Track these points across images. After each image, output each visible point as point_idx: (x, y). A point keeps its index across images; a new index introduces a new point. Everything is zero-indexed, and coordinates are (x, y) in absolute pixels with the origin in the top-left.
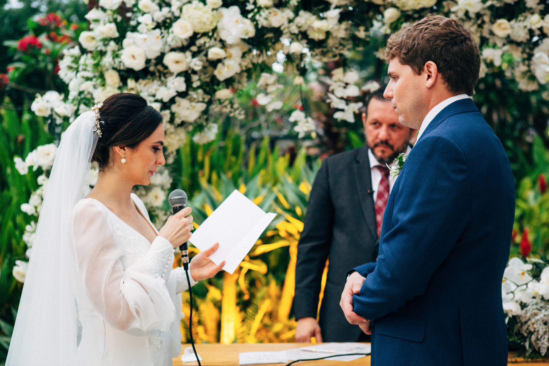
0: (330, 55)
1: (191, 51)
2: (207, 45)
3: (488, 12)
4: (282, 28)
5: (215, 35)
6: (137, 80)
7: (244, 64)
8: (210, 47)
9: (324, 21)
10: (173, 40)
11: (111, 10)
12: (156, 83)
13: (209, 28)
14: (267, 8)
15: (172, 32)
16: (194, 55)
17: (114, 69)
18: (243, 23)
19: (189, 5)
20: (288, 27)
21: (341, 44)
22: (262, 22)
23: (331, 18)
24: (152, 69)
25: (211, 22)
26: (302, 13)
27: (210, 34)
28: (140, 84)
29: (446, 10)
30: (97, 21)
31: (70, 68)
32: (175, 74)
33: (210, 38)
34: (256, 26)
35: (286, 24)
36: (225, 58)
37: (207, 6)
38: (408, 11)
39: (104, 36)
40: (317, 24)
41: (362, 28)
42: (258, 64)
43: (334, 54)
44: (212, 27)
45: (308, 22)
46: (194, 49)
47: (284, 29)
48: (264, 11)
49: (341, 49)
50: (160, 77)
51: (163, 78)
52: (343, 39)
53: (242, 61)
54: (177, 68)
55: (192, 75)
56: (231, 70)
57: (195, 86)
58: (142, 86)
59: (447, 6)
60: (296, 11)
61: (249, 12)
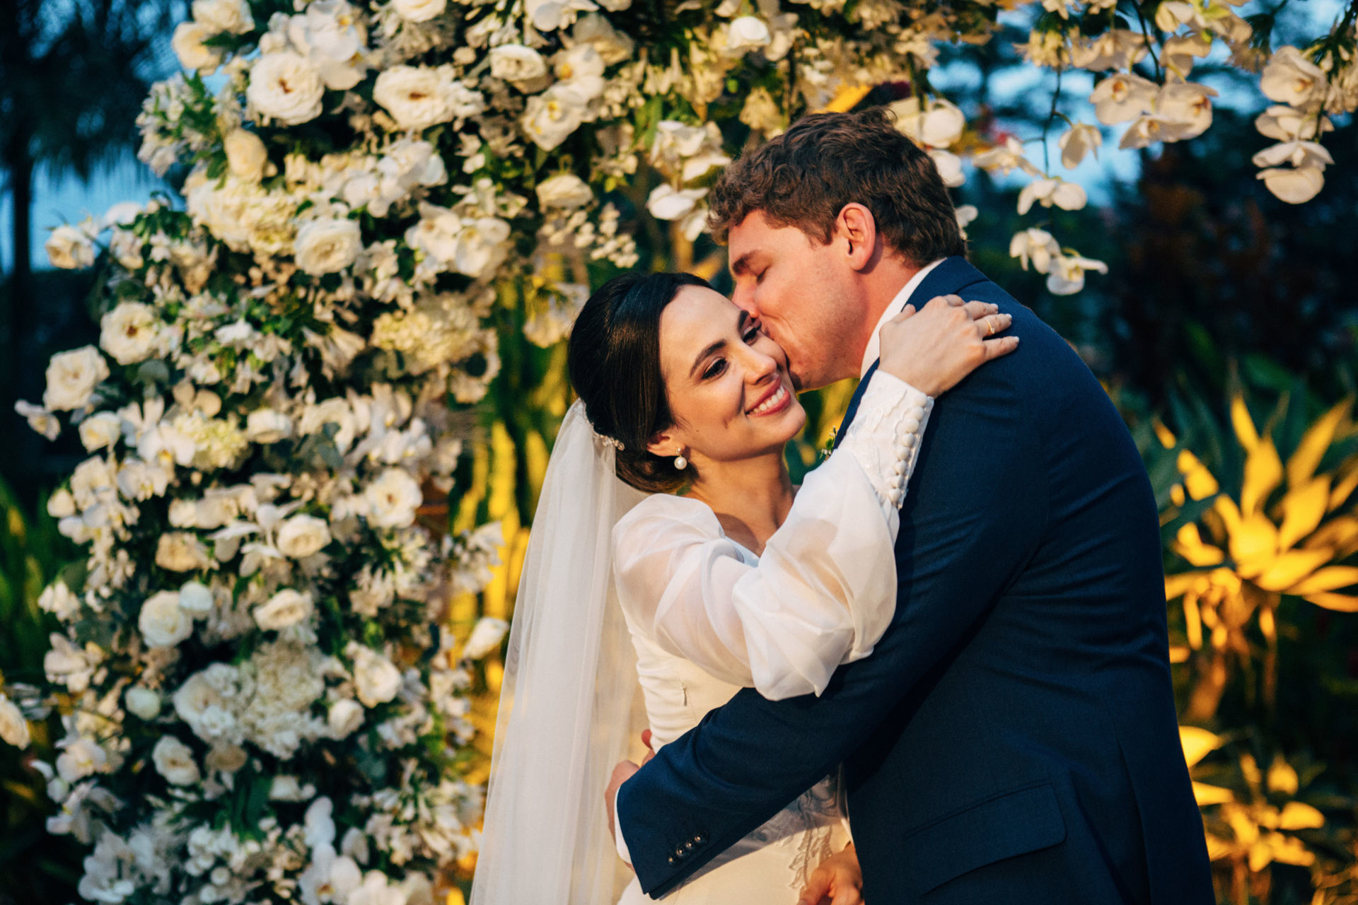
1: (454, 64)
2: (494, 39)
5: (516, 10)
6: (315, 157)
7: (616, 95)
8: (497, 46)
10: (399, 31)
16: (461, 74)
24: (357, 122)
27: (502, 5)
28: (324, 167)
33: (502, 18)
42: (657, 93)
46: (464, 55)
50: (379, 146)
53: (608, 87)
54: (416, 113)
55: (463, 137)
56: (565, 113)
57: (469, 167)
58: (328, 172)
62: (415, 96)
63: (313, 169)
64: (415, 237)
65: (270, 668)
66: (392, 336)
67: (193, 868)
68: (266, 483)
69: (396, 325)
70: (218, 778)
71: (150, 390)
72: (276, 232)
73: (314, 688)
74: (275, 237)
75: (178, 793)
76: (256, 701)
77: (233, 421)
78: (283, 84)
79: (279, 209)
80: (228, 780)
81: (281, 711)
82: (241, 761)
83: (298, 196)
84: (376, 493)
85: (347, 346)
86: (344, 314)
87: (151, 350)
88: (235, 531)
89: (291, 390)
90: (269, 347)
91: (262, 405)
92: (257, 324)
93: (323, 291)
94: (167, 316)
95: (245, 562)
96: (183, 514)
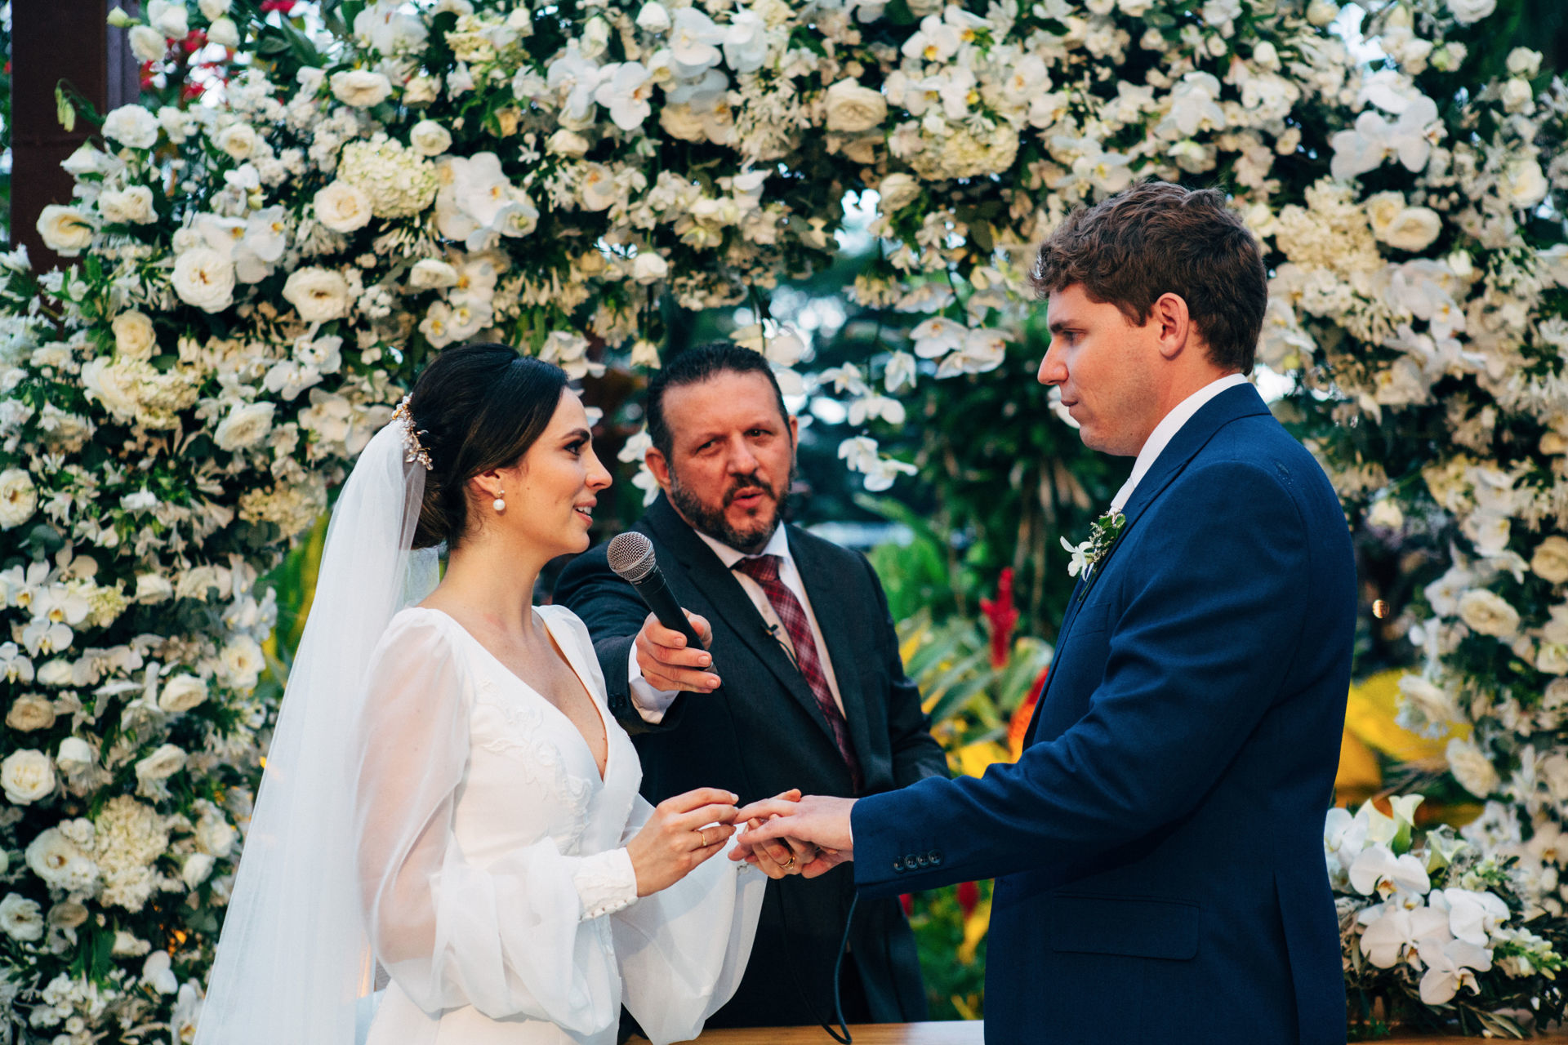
0: (724, 289)
1: (360, 267)
2: (407, 252)
4: (611, 215)
5: (429, 227)
6: (202, 342)
7: (502, 304)
8: (414, 258)
9: (724, 200)
10: (309, 236)
11: (135, 150)
12: (257, 350)
13: (415, 206)
14: (572, 160)
15: (311, 213)
16: (369, 277)
17: (143, 309)
18: (511, 197)
19: (362, 144)
20: (628, 212)
21: (757, 263)
22: (560, 197)
23: (742, 192)
24: (244, 311)
25: (421, 193)
26: (664, 176)
27: (417, 223)
28: (212, 350)
29: (1035, 183)
30: (95, 177)
32: (315, 328)
33: (416, 233)
34: (542, 207)
35: (623, 205)
36: (449, 289)
37: (410, 149)
38: (937, 182)
39: (117, 219)
40: (704, 206)
41: (818, 223)
42: (536, 306)
43: (734, 286)
44: (422, 205)
45: (682, 202)
46: (368, 261)
47: (617, 217)
48: (565, 170)
49: (759, 276)
50: (266, 333)
51: (275, 338)
52: (766, 247)
53: (496, 297)
54: (320, 310)
55: (358, 331)
56: (471, 320)
57: (367, 358)
58: (218, 356)
59: (1038, 173)
60: (651, 171)
61: (525, 169)
62: (320, 295)
63: (205, 353)
64: (306, 418)
65: (122, 822)
66: (262, 509)
67: (43, 1017)
68: (142, 643)
69: (266, 499)
70: (61, 934)
71: (39, 553)
72: (162, 408)
73: (160, 844)
74: (161, 413)
75: (29, 947)
76: (109, 854)
77: (120, 585)
78: (202, 276)
79: (174, 387)
80: (73, 937)
81: (131, 864)
82: (84, 916)
83: (191, 376)
84: (229, 655)
85: (221, 516)
86: (216, 488)
87: (39, 517)
88: (112, 688)
89: (166, 558)
90: (171, 515)
91: (147, 569)
92: (161, 495)
93: (210, 465)
94: (56, 482)
95: (126, 718)
96: (55, 673)
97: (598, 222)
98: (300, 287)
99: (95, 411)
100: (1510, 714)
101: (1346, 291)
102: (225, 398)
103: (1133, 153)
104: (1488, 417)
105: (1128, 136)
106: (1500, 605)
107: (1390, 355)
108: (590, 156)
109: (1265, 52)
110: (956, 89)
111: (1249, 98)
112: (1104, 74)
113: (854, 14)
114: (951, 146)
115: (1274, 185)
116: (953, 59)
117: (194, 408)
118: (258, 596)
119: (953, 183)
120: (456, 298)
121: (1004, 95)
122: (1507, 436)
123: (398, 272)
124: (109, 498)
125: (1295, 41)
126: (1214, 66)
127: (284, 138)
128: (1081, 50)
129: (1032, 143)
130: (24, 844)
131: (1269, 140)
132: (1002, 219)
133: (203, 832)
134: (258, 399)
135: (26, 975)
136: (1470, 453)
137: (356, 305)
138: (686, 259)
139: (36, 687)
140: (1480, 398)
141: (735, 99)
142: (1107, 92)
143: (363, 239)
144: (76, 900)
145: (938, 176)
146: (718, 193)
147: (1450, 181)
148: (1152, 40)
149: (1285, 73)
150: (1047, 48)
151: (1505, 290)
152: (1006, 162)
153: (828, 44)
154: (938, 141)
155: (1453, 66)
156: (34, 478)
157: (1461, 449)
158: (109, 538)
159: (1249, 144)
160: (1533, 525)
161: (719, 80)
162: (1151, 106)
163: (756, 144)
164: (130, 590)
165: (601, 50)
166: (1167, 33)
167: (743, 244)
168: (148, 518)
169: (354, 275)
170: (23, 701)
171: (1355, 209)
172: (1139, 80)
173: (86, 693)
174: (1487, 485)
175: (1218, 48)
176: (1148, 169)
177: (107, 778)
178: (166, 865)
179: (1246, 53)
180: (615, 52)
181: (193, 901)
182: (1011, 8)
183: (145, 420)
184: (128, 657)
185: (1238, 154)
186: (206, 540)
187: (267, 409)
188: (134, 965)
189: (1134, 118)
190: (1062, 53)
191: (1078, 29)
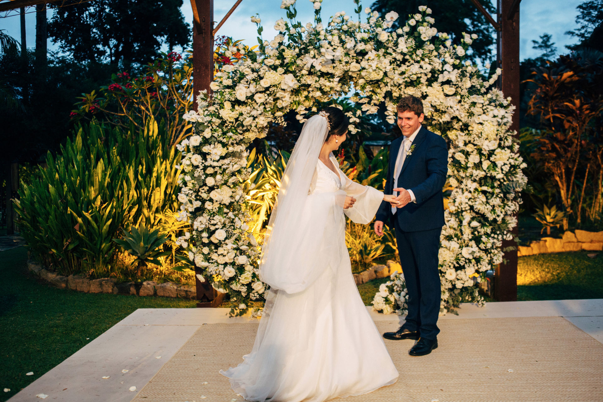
0: (327, 98)
3: (404, 84)
4: (311, 85)
5: (280, 86)
6: (239, 106)
7: (291, 100)
8: (277, 92)
10: (259, 88)
11: (228, 72)
12: (248, 108)
13: (277, 83)
14: (305, 75)
15: (259, 84)
16: (269, 95)
17: (229, 100)
18: (295, 81)
19: (268, 72)
22: (303, 82)
23: (335, 81)
24: (247, 101)
25: (279, 80)
26: (321, 78)
29: (385, 81)
30: (221, 77)
31: (202, 99)
32: (259, 104)
33: (277, 87)
34: (300, 83)
35: (314, 83)
36: (282, 97)
37: (277, 73)
39: (225, 85)
40: (328, 84)
41: (347, 87)
42: (296, 101)
44: (279, 82)
45: (324, 83)
46: (268, 92)
48: (304, 77)
50: (250, 105)
51: (252, 106)
52: (338, 91)
54: (260, 101)
55: (266, 105)
56: (286, 103)
57: (268, 110)
58: (242, 109)
59: (386, 80)
60: (319, 77)
61: (297, 76)
62: (260, 98)
63: (240, 108)
64: (257, 120)
65: (225, 190)
67: (213, 222)
68: (229, 159)
69: (249, 134)
70: (215, 208)
71: (213, 143)
73: (231, 194)
74: (232, 119)
75: (211, 210)
76: (223, 195)
77: (226, 148)
78: (241, 95)
79: (234, 114)
80: (217, 209)
81: (226, 197)
82: (219, 205)
83: (238, 112)
84: (242, 161)
85: (241, 137)
86: (241, 132)
87: (212, 136)
88: (224, 167)
89: (232, 144)
90: (235, 137)
91: (230, 146)
92: (233, 133)
93: (241, 128)
94: (215, 131)
95: (227, 171)
96: (215, 164)
97: (309, 86)
98: (256, 97)
99: (221, 118)
100: (462, 174)
101: (439, 101)
102: (244, 116)
103: (403, 76)
104: (461, 124)
105: (403, 73)
106: (462, 155)
107: (445, 112)
108: (308, 75)
109: (427, 60)
110: (374, 64)
111: (424, 68)
112: (399, 63)
113: (356, 51)
114: (372, 74)
115: (427, 83)
116: (373, 59)
117: (238, 118)
118: (247, 151)
119: (371, 81)
120: (283, 99)
121: (382, 66)
122: (463, 127)
123: (274, 94)
124: (224, 133)
125: (432, 58)
126: (418, 62)
127: (253, 71)
128: (395, 59)
129: (385, 74)
130: (209, 193)
131: (426, 75)
132: (379, 87)
133: (238, 192)
134: (250, 117)
135: (211, 215)
136: (456, 129)
137: (266, 100)
138: (324, 93)
139: (211, 166)
140: (459, 120)
141: (335, 65)
142: (399, 66)
143: (267, 89)
144: (219, 202)
145: (369, 79)
146: (330, 81)
147: (457, 83)
148: (407, 57)
149: (430, 64)
150: (389, 58)
151: (465, 102)
152: (381, 77)
153: (351, 56)
154: (370, 73)
155: (457, 64)
156: (211, 130)
157: (455, 129)
158: (225, 140)
159: (423, 76)
160: (467, 142)
161: (331, 62)
162: (407, 68)
163: (338, 73)
164: (228, 149)
165: (312, 56)
166: (410, 56)
167: (333, 90)
168: (231, 137)
169: (266, 95)
170: (209, 168)
171: (440, 88)
172: (404, 64)
173: (220, 167)
174: (460, 135)
175: (419, 59)
176: (406, 79)
177: (223, 182)
178: (231, 197)
179: (423, 60)
180: (314, 57)
181: (235, 203)
182: (383, 50)
183: (230, 120)
184: (226, 161)
185: (421, 77)
186: (239, 141)
187: (252, 118)
188: (227, 213)
189: (404, 70)
190: (391, 59)
191: (394, 55)
